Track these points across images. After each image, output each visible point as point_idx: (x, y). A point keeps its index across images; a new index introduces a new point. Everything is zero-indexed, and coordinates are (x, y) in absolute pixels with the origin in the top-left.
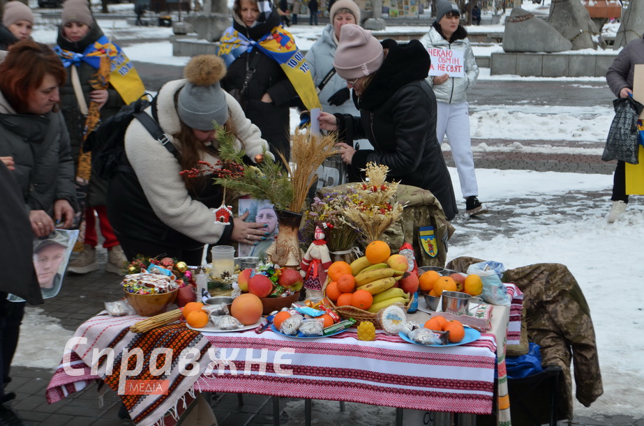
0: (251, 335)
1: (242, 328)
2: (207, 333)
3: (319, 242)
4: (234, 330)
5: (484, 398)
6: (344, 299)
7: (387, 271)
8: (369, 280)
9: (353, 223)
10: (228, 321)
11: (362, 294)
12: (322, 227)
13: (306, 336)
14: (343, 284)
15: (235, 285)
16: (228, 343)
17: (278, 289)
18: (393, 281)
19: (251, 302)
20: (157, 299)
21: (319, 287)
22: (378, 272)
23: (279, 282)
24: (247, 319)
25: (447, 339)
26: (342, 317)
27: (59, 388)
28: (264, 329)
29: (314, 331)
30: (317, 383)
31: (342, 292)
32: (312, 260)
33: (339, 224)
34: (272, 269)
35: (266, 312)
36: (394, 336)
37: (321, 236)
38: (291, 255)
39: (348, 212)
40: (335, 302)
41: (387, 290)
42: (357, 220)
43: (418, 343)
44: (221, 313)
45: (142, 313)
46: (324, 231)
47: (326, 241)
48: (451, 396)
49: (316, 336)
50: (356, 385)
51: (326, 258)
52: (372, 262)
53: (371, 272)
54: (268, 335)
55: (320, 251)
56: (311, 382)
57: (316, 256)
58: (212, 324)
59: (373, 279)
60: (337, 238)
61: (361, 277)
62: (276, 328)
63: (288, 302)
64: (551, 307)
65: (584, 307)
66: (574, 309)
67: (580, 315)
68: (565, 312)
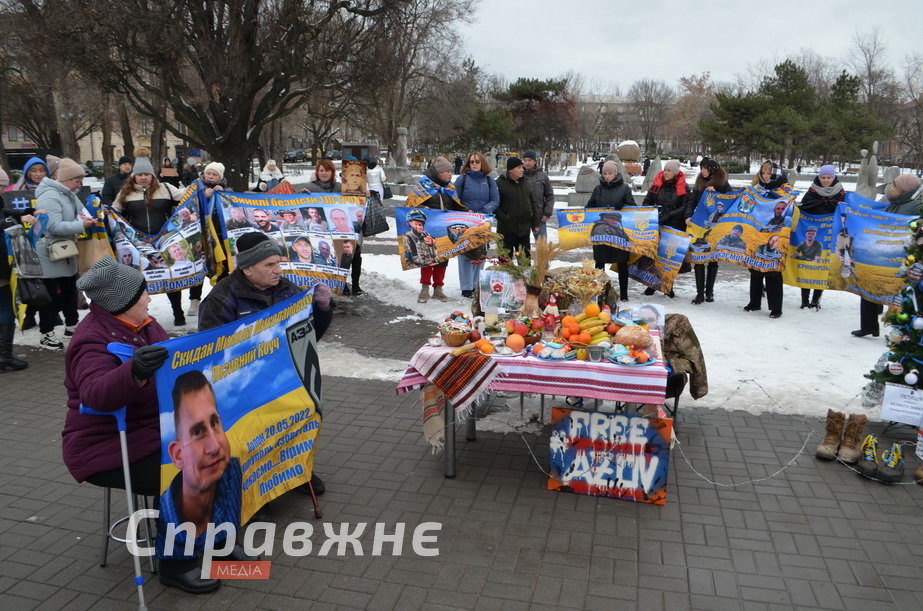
0: (520, 358)
1: (514, 354)
2: (494, 357)
3: (552, 304)
4: (510, 355)
5: (660, 395)
6: (573, 337)
7: (599, 322)
8: (588, 327)
9: (574, 293)
10: (506, 350)
11: (585, 334)
12: (555, 296)
13: (554, 359)
14: (573, 329)
15: (503, 329)
16: (507, 363)
17: (532, 332)
18: (602, 327)
19: (517, 339)
20: (461, 337)
21: (552, 331)
22: (594, 322)
23: (531, 328)
24: (516, 349)
25: (638, 361)
26: (573, 349)
27: (404, 388)
28: (525, 356)
29: (560, 356)
30: (562, 386)
31: (572, 334)
32: (548, 315)
33: (565, 294)
34: (528, 320)
35: (527, 344)
36: (615, 361)
37: (554, 301)
38: (534, 312)
39: (571, 287)
40: (567, 339)
41: (598, 332)
42: (577, 291)
43: (623, 363)
44: (501, 345)
45: (450, 345)
46: (556, 298)
47: (557, 303)
48: (641, 394)
49: (561, 359)
50: (585, 388)
51: (557, 314)
52: (588, 316)
53: (589, 322)
54: (531, 358)
55: (553, 310)
56: (558, 386)
57: (550, 312)
58: (496, 352)
59: (591, 326)
60: (563, 302)
61: (583, 325)
62: (535, 354)
63: (538, 339)
64: (676, 340)
65: (695, 342)
66: (688, 342)
67: (691, 346)
68: (683, 343)
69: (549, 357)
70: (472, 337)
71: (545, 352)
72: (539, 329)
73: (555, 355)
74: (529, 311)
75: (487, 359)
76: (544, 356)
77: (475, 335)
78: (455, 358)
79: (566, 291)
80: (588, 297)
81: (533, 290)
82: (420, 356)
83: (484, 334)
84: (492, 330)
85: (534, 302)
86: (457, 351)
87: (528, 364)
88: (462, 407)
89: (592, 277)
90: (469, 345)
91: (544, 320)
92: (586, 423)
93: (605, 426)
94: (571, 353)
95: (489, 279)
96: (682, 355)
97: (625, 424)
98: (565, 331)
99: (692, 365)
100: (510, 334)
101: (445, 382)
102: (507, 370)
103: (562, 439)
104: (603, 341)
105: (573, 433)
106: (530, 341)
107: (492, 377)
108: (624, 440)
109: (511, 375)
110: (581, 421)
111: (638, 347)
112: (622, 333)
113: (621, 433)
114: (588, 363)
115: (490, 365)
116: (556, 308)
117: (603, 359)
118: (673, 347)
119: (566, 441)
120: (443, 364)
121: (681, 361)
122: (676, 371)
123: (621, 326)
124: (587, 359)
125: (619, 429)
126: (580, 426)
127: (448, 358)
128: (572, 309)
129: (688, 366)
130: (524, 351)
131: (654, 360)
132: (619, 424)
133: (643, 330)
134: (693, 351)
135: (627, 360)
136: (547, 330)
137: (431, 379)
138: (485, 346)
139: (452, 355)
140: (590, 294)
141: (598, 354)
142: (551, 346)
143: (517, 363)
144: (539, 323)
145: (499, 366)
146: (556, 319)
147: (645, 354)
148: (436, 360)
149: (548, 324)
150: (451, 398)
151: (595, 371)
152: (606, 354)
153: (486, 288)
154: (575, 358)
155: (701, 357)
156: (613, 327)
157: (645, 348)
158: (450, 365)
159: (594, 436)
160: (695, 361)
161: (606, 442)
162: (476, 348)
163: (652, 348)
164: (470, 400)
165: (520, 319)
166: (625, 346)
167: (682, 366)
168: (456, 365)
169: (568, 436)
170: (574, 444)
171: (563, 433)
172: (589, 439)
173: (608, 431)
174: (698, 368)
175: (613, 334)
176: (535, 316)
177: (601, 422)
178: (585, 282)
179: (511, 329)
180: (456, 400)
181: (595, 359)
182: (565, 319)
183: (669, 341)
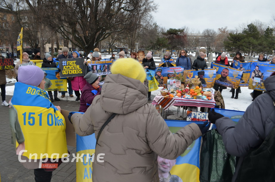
0: (180, 98)
2: (174, 98)
3: (187, 86)
4: (178, 98)
6: (193, 94)
8: (196, 91)
10: (177, 97)
11: (196, 93)
12: (188, 84)
14: (193, 92)
15: (175, 92)
18: (200, 92)
19: (179, 94)
20: (166, 93)
21: (188, 93)
22: (198, 90)
23: (182, 92)
24: (179, 96)
25: (208, 99)
26: (193, 97)
28: (181, 98)
31: (192, 93)
32: (186, 89)
36: (203, 99)
39: (192, 82)
41: (199, 93)
42: (194, 83)
44: (175, 95)
45: (163, 95)
47: (189, 86)
49: (190, 99)
51: (188, 89)
52: (197, 89)
53: (197, 90)
54: (183, 98)
55: (187, 88)
58: (174, 97)
59: (197, 91)
60: (190, 86)
61: (195, 91)
62: (184, 98)
63: (184, 94)
64: (217, 98)
65: (222, 98)
66: (220, 98)
67: (221, 99)
68: (219, 98)
69: (187, 98)
71: (186, 97)
72: (184, 92)
73: (189, 98)
74: (182, 88)
75: (172, 99)
76: (186, 98)
77: (169, 93)
78: (165, 98)
79: (191, 83)
80: (196, 85)
81: (183, 83)
82: (156, 98)
83: (171, 93)
84: (173, 92)
85: (183, 86)
86: (165, 97)
87: (182, 100)
88: (166, 110)
89: (197, 80)
90: (167, 96)
91: (185, 90)
92: (196, 114)
93: (200, 115)
95: (170, 81)
96: (219, 101)
97: (205, 115)
98: (191, 92)
99: (221, 104)
100: (177, 93)
101: (162, 104)
102: (177, 101)
103: (189, 118)
104: (200, 95)
105: (192, 117)
106: (182, 95)
107: (173, 103)
108: (205, 119)
109: (178, 102)
110: (194, 114)
111: (208, 96)
112: (204, 93)
113: (204, 117)
114: (196, 100)
116: (188, 87)
117: (200, 99)
118: (216, 99)
119: (191, 119)
120: (162, 100)
121: (218, 103)
122: (217, 105)
123: (204, 92)
124: (196, 99)
125: (204, 116)
126: (194, 115)
127: (163, 98)
128: (192, 88)
129: (220, 104)
130: (181, 97)
131: (212, 99)
132: (204, 115)
133: (210, 92)
134: (221, 101)
135: (206, 99)
136: (186, 93)
137: (158, 103)
138: (172, 96)
139: (164, 97)
140: (197, 84)
141: (199, 98)
142: (187, 96)
143: (180, 100)
144: (184, 91)
145: (175, 100)
146: (188, 90)
147: (210, 98)
148: (160, 99)
149: (186, 91)
151: (198, 101)
152: (201, 98)
153: (169, 84)
154: (193, 99)
155: (224, 102)
156: (202, 92)
157: (210, 97)
158: (163, 100)
159: (197, 118)
160: (222, 103)
161: (200, 119)
162: (169, 96)
163: (212, 97)
164: (168, 108)
165: (180, 90)
166: (205, 96)
167: (219, 104)
168: (165, 100)
169: (191, 118)
170: (192, 120)
171: (190, 117)
172: (196, 118)
173: (201, 116)
174: (223, 105)
175: (202, 94)
176: (183, 89)
177: (199, 114)
178: (196, 81)
179: (178, 92)
180: (165, 108)
181: (198, 99)
182: (191, 90)
183: (215, 98)
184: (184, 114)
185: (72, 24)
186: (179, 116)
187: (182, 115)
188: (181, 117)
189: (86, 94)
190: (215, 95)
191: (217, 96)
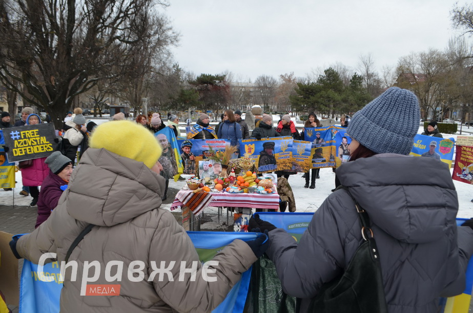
0: (221, 193)
1: (219, 192)
2: (211, 193)
3: (233, 172)
4: (217, 192)
6: (242, 185)
7: (252, 178)
8: (248, 180)
9: (241, 167)
10: (215, 190)
11: (247, 183)
13: (235, 193)
14: (242, 181)
15: (213, 183)
16: (216, 195)
18: (253, 180)
19: (219, 186)
20: (196, 186)
21: (233, 182)
22: (250, 178)
23: (224, 182)
24: (219, 189)
25: (268, 192)
26: (242, 189)
31: (241, 183)
32: (231, 176)
34: (223, 178)
35: (223, 188)
36: (259, 193)
38: (225, 175)
39: (240, 165)
40: (240, 185)
41: (252, 182)
42: (243, 167)
43: (262, 193)
44: (213, 188)
45: (191, 189)
46: (234, 169)
47: (234, 172)
49: (238, 193)
51: (234, 176)
52: (248, 176)
53: (248, 178)
54: (225, 193)
55: (233, 174)
58: (211, 191)
60: (237, 171)
61: (245, 179)
62: (227, 191)
63: (228, 186)
64: (282, 188)
65: (290, 189)
66: (287, 189)
67: (288, 191)
68: (285, 189)
69: (233, 192)
70: (200, 186)
71: (231, 190)
72: (228, 182)
73: (235, 191)
74: (223, 175)
75: (208, 194)
77: (201, 185)
78: (195, 194)
79: (238, 167)
80: (246, 169)
81: (224, 167)
82: (180, 194)
83: (205, 185)
84: (208, 183)
85: (225, 172)
86: (195, 191)
87: (225, 195)
88: (198, 214)
89: (248, 160)
90: (199, 189)
91: (229, 178)
94: (241, 191)
95: (203, 164)
96: (285, 194)
98: (239, 182)
99: (289, 198)
100: (216, 184)
101: (190, 204)
102: (216, 198)
103: (238, 226)
104: (254, 186)
105: (243, 224)
106: (224, 187)
107: (210, 201)
109: (218, 200)
111: (267, 187)
112: (261, 182)
114: (248, 194)
115: (209, 196)
116: (234, 173)
117: (254, 192)
118: (281, 191)
119: (240, 227)
120: (190, 197)
121: (284, 197)
122: (283, 201)
123: (260, 180)
124: (248, 193)
126: (246, 220)
127: (192, 194)
128: (240, 174)
129: (287, 199)
130: (222, 191)
131: (274, 192)
133: (269, 181)
134: (289, 193)
135: (264, 192)
136: (231, 183)
137: (184, 203)
138: (206, 189)
139: (193, 193)
140: (248, 167)
141: (252, 190)
142: (233, 188)
143: (220, 195)
144: (228, 180)
145: (213, 197)
146: (234, 178)
147: (271, 190)
148: (186, 195)
149: (231, 180)
150: (193, 211)
151: (251, 197)
152: (255, 190)
153: (202, 168)
154: (243, 192)
155: (293, 195)
156: (257, 180)
157: (271, 188)
158: (192, 197)
160: (290, 196)
162: (203, 190)
163: (273, 188)
164: (201, 211)
165: (220, 178)
166: (263, 187)
167: (285, 199)
168: (195, 197)
169: (241, 225)
170: (243, 228)
171: (239, 224)
174: (292, 200)
175: (257, 183)
176: (226, 177)
178: (246, 162)
179: (216, 182)
180: (195, 211)
181: (251, 192)
182: (238, 178)
183: (279, 189)
184: (229, 218)
185: (23, 64)
186: (221, 223)
187: (225, 220)
188: (224, 224)
189: (48, 194)
190: (278, 183)
191: (282, 185)
